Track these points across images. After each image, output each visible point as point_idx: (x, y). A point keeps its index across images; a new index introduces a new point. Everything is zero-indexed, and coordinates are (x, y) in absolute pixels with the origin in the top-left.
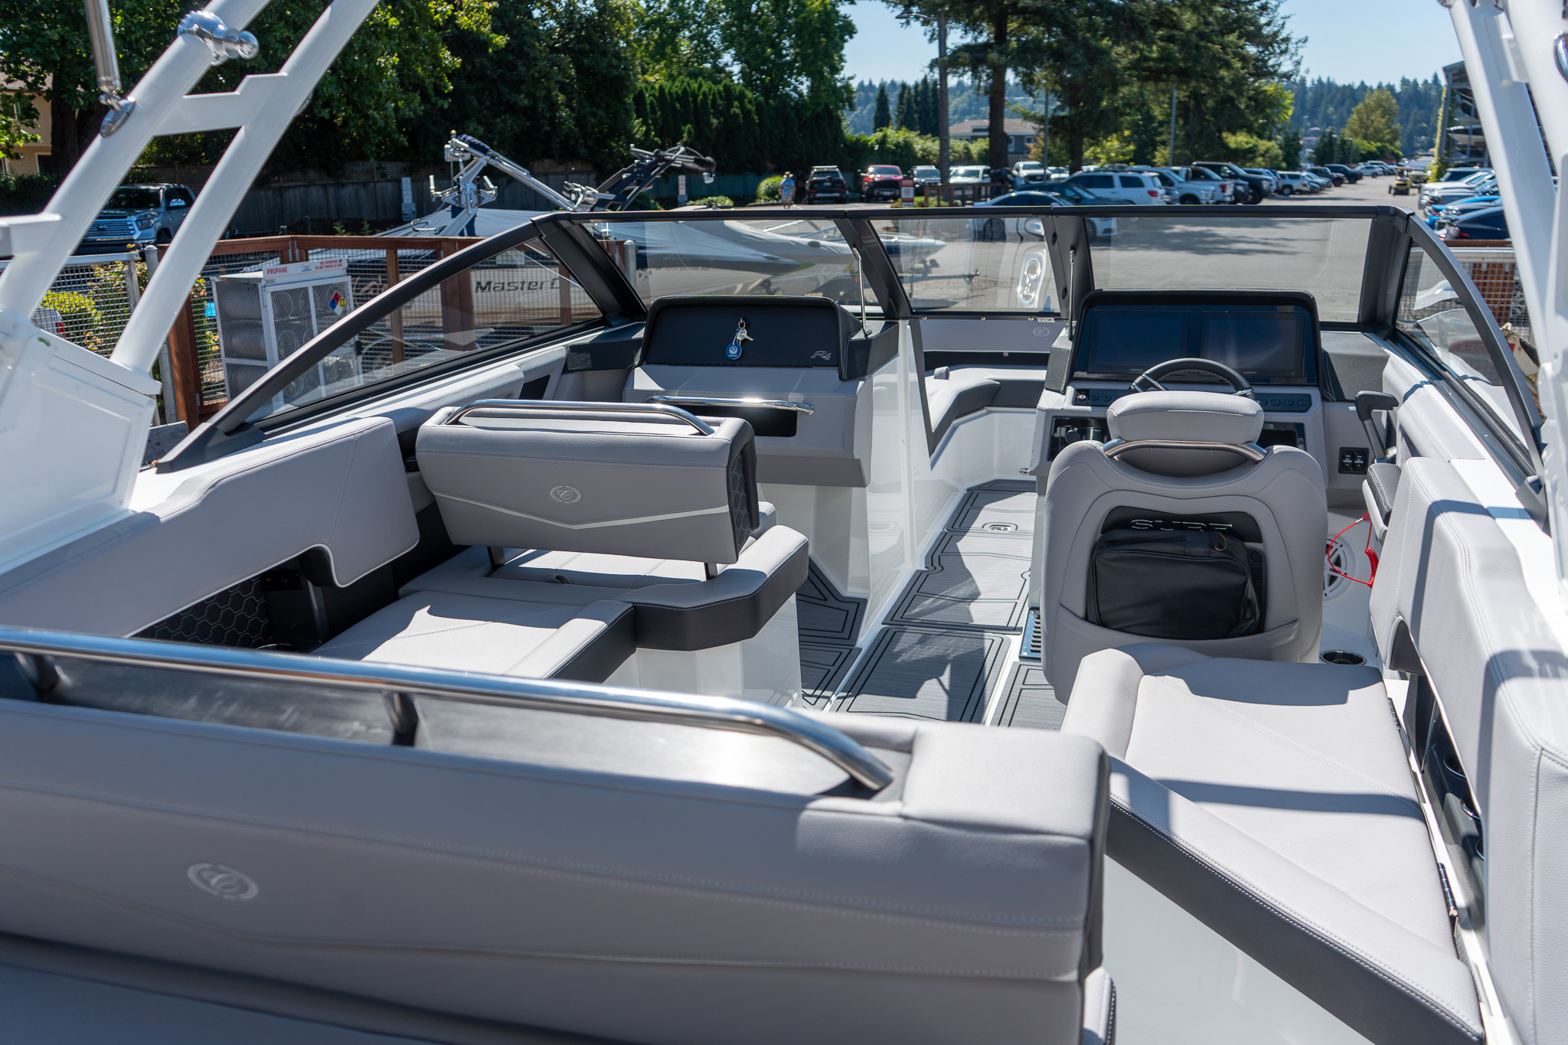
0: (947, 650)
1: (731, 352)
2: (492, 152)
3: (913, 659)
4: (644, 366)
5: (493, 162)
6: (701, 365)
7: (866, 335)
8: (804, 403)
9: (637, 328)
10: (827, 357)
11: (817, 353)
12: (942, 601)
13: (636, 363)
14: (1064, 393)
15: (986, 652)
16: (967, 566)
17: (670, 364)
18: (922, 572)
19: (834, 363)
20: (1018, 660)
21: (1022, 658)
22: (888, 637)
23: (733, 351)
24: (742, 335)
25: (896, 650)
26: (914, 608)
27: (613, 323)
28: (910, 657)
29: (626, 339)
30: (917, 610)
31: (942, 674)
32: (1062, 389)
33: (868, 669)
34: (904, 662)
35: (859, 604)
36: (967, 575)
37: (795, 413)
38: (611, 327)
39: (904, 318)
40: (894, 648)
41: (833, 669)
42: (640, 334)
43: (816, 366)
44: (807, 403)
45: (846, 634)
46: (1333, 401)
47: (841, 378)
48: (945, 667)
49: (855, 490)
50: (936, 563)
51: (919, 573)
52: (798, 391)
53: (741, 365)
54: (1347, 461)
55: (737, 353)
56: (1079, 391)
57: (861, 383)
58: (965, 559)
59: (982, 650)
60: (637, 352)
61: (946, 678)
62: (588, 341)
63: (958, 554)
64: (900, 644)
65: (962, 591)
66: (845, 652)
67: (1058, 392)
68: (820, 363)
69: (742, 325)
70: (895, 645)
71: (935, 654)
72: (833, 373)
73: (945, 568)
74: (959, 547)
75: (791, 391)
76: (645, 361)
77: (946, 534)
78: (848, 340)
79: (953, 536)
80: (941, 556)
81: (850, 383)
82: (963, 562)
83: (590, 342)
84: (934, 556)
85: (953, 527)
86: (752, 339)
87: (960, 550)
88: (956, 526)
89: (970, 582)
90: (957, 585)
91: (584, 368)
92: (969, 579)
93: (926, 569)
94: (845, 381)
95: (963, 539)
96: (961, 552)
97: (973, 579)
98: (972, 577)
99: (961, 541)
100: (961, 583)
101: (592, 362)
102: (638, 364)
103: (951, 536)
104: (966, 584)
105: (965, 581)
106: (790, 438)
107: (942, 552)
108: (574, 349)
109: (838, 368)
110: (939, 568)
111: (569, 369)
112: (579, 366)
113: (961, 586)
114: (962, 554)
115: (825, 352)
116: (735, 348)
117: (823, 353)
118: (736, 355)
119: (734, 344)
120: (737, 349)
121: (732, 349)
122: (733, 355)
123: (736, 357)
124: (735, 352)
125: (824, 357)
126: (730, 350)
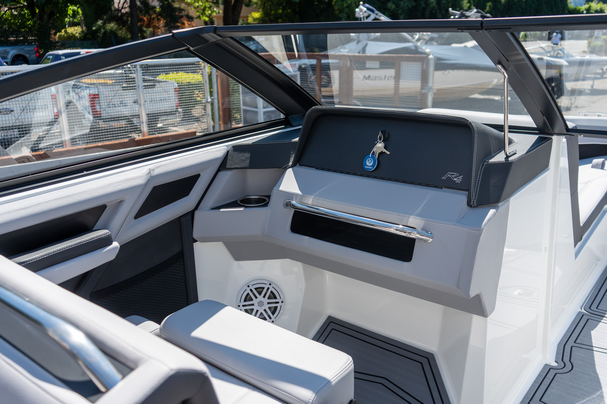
1: (367, 163)
2: (376, 12)
4: (296, 167)
6: (342, 172)
7: (509, 156)
9: (297, 133)
10: (458, 180)
11: (449, 174)
13: (290, 164)
16: (599, 369)
18: (551, 368)
19: (465, 186)
23: (369, 163)
24: (380, 146)
29: (287, 141)
37: (413, 241)
39: (559, 134)
43: (445, 187)
44: (425, 230)
47: (469, 204)
49: (476, 319)
50: (566, 359)
51: (548, 369)
52: (420, 215)
53: (375, 177)
55: (373, 166)
57: (492, 211)
58: (598, 357)
62: (250, 142)
63: (590, 348)
68: (451, 186)
69: (380, 139)
72: (461, 198)
73: (574, 368)
74: (593, 337)
75: (411, 214)
76: (298, 164)
77: (583, 315)
78: (485, 162)
79: (590, 320)
80: (573, 348)
81: (479, 211)
82: (594, 361)
83: (252, 143)
84: (566, 346)
85: (590, 308)
86: (388, 153)
87: (593, 341)
88: (594, 307)
89: (599, 396)
90: (583, 399)
91: (242, 166)
92: (598, 390)
93: (555, 364)
94: (474, 207)
95: (598, 326)
96: (594, 345)
97: (602, 392)
98: (601, 388)
99: (596, 329)
100: (589, 396)
101: (250, 161)
102: (291, 165)
103: (588, 320)
104: (594, 398)
105: (594, 394)
106: (405, 264)
107: (575, 342)
108: (236, 148)
109: (467, 192)
110: (569, 366)
111: (227, 167)
112: (235, 164)
113: (588, 401)
114: (594, 349)
115: (457, 175)
116: (371, 160)
117: (454, 175)
118: (371, 166)
119: (370, 156)
120: (373, 162)
121: (368, 161)
122: (369, 166)
123: (371, 169)
124: (371, 164)
125: (455, 179)
126: (367, 161)
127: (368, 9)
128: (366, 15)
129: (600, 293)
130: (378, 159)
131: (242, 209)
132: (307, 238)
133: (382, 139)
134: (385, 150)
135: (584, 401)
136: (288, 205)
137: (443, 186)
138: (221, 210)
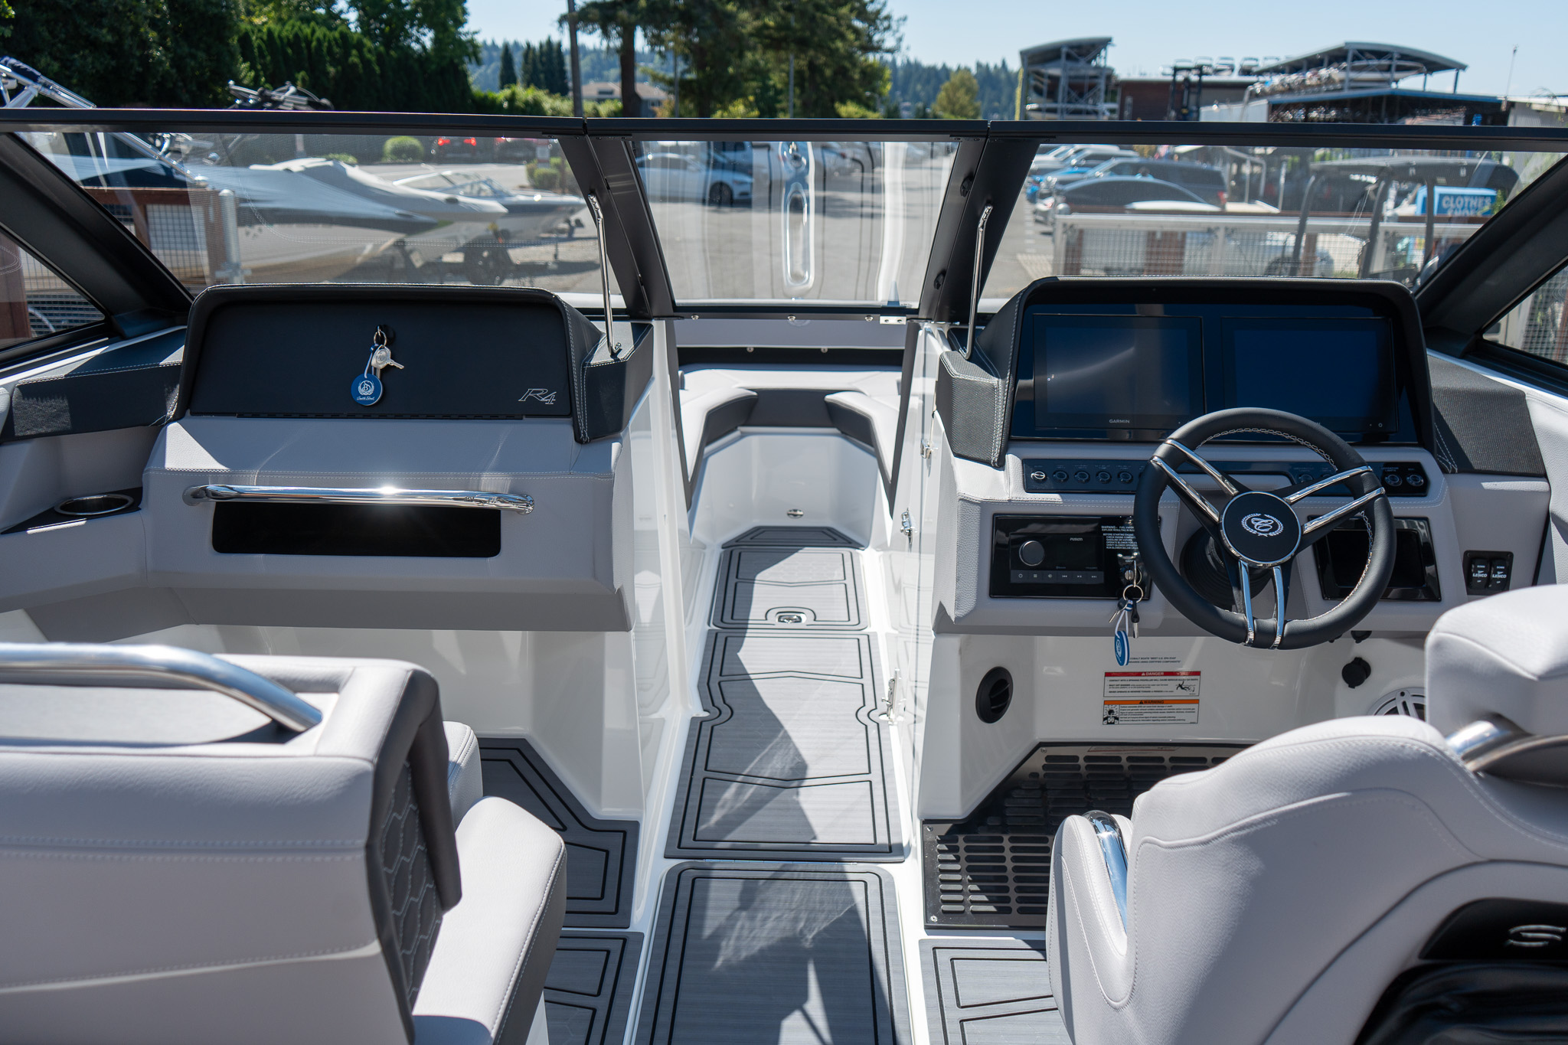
0: (796, 920)
1: (361, 391)
2: (43, 79)
3: (744, 954)
4: (189, 419)
5: (47, 93)
6: (303, 416)
7: (614, 355)
8: (511, 492)
9: (167, 345)
10: (549, 400)
11: (530, 393)
12: (751, 790)
13: (171, 413)
14: (1000, 465)
15: (863, 916)
16: (769, 703)
17: (241, 415)
18: (702, 722)
19: (564, 410)
20: (924, 935)
21: (929, 928)
22: (684, 893)
23: (366, 391)
24: (381, 358)
25: (707, 932)
26: (711, 814)
27: (127, 331)
28: (737, 950)
29: (148, 366)
30: (716, 817)
31: (804, 996)
32: (995, 457)
33: (668, 996)
34: (728, 966)
35: (625, 833)
36: (771, 726)
37: (494, 515)
38: (124, 338)
39: (659, 317)
40: (701, 927)
41: (601, 1003)
42: (176, 357)
43: (528, 416)
44: (518, 493)
45: (608, 904)
46: (1453, 472)
47: (578, 440)
48: (806, 971)
49: (611, 638)
50: (719, 701)
51: (697, 725)
52: (498, 469)
53: (384, 417)
54: (1480, 574)
55: (374, 394)
56: (1028, 465)
57: (615, 446)
58: (762, 687)
59: (853, 912)
60: (171, 391)
61: (815, 1005)
62: (61, 374)
63: (745, 677)
64: (710, 913)
65: (776, 765)
66: (615, 946)
67: (987, 463)
68: (537, 411)
69: (380, 341)
70: (702, 917)
71: (778, 935)
72: (563, 430)
73: (735, 711)
74: (743, 662)
75: (483, 470)
76: (188, 411)
77: (717, 634)
78: (584, 365)
79: (729, 639)
80: (722, 684)
81: (595, 448)
82: (758, 693)
83: (66, 376)
84: (711, 684)
85: (722, 620)
86: (401, 367)
87: (746, 667)
88: (727, 618)
89: (782, 738)
90: (765, 748)
91: (54, 429)
92: (779, 731)
93: (706, 714)
94: (586, 442)
95: (745, 644)
96: (749, 672)
97: (786, 732)
98: (781, 727)
99: (743, 649)
100: (770, 743)
101: (71, 416)
102: (174, 416)
103: (726, 639)
104: (777, 743)
105: (775, 737)
106: (489, 560)
107: (721, 675)
108: (28, 390)
109: (570, 419)
110: (726, 711)
111: (18, 434)
112: (36, 426)
113: (771, 749)
114: (752, 676)
115: (545, 391)
116: (369, 384)
117: (541, 392)
118: (371, 396)
119: (366, 377)
120: (373, 387)
121: (362, 386)
122: (366, 396)
123: (372, 401)
124: (371, 391)
125: (543, 399)
126: (360, 387)
127: (15, 69)
128: (12, 84)
129: (728, 595)
130: (381, 379)
131: (83, 523)
132: (261, 556)
133: (386, 341)
134: (393, 363)
135: (766, 750)
136: (199, 496)
137: (522, 415)
138: (30, 532)
